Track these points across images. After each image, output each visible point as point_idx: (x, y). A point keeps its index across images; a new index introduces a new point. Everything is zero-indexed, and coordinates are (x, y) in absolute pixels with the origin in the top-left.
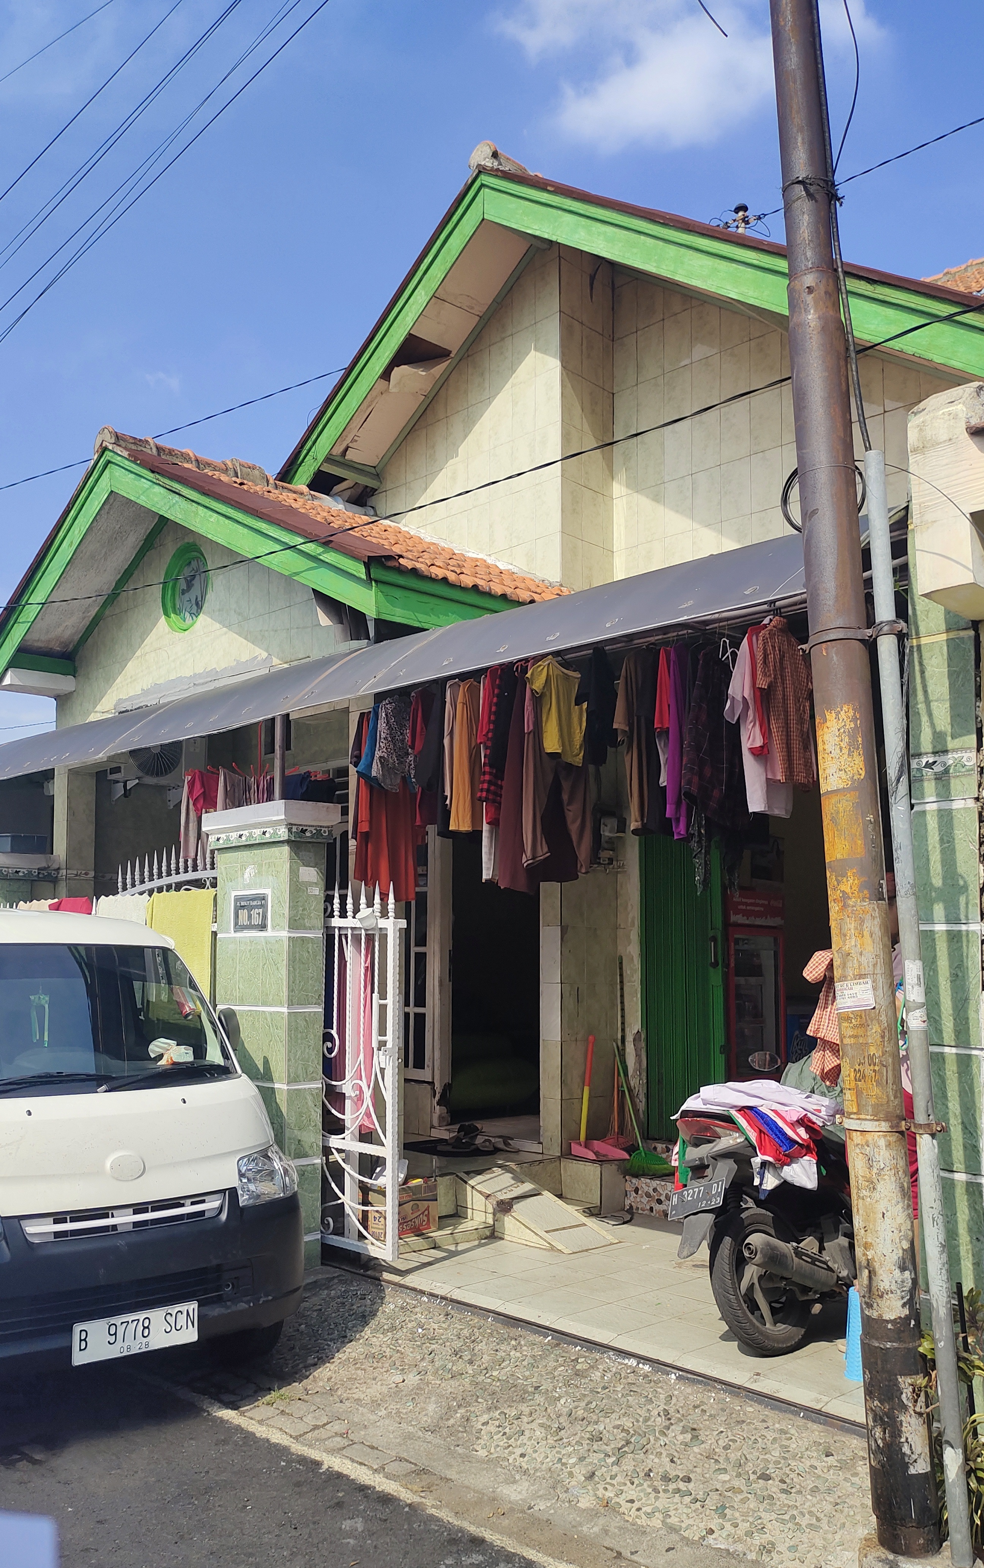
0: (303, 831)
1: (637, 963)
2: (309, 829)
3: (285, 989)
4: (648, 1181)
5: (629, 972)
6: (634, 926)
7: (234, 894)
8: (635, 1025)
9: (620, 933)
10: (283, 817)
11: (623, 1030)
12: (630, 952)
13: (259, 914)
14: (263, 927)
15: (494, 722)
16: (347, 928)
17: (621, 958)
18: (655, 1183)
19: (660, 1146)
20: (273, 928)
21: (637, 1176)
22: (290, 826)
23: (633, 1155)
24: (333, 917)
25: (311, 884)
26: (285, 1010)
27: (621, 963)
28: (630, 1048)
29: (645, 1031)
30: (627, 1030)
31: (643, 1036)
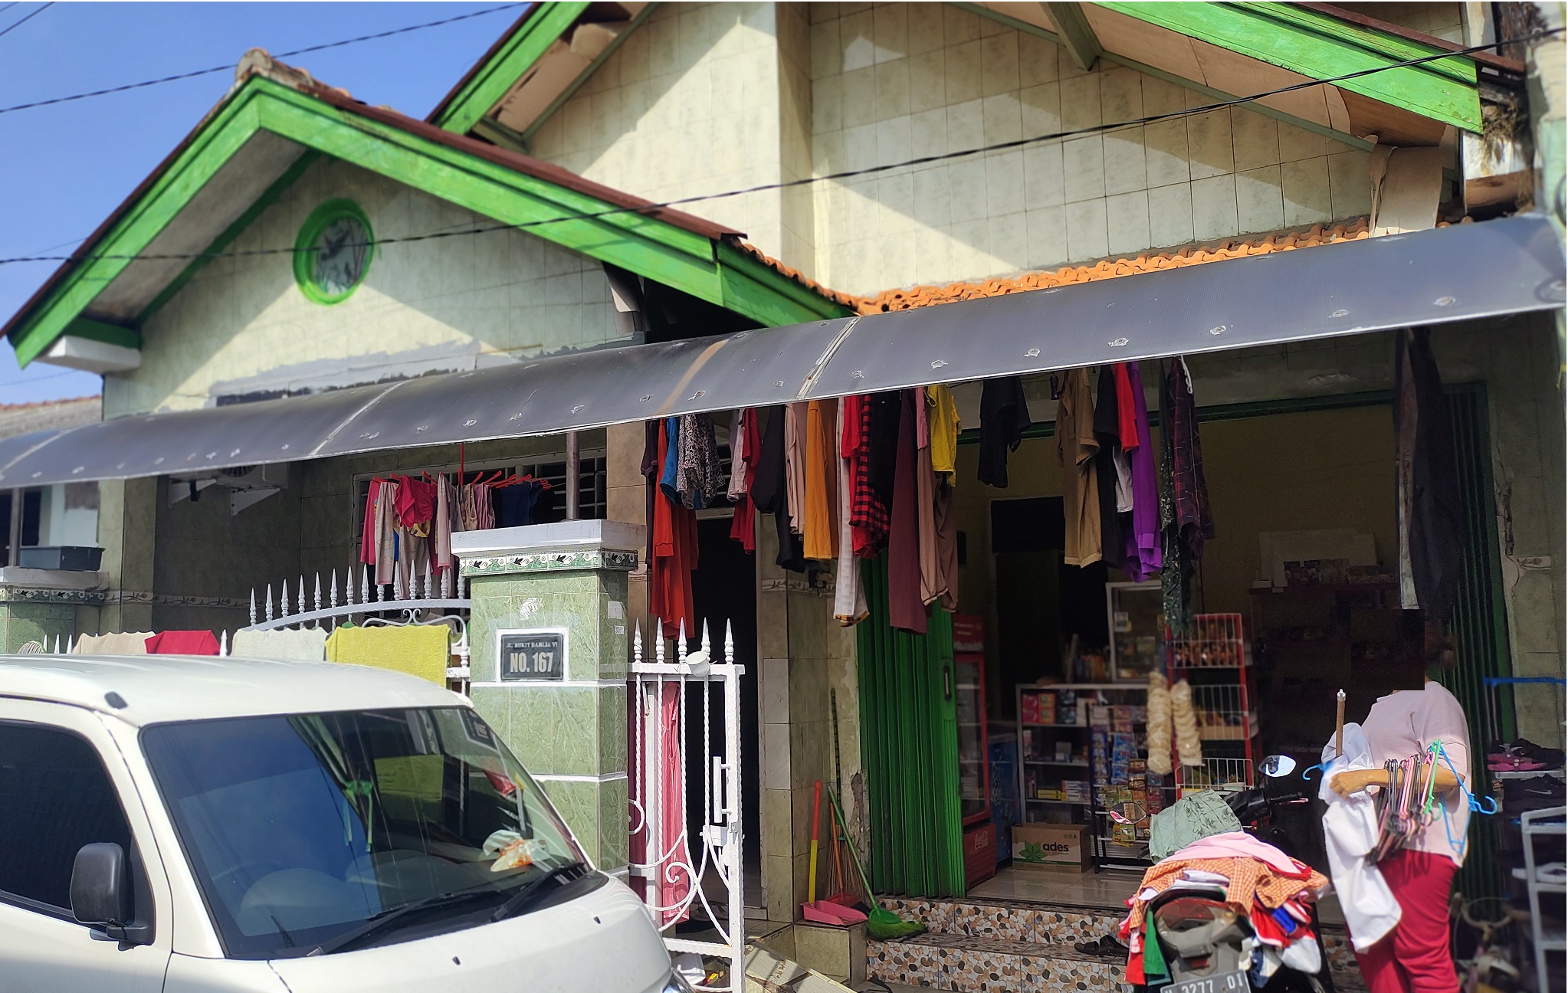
0: (614, 558)
1: (854, 697)
2: (619, 554)
3: (596, 754)
4: (899, 944)
5: (844, 707)
6: (848, 654)
7: (500, 633)
8: (853, 764)
9: (832, 663)
10: (599, 540)
11: (838, 772)
12: (845, 685)
13: (547, 659)
14: (556, 674)
15: (868, 434)
16: (657, 674)
17: (833, 691)
18: (906, 947)
19: (890, 902)
20: (574, 677)
21: (881, 940)
22: (603, 550)
23: (870, 914)
24: (634, 660)
25: (616, 622)
26: (596, 780)
27: (834, 698)
28: (847, 793)
29: (867, 771)
30: (843, 772)
31: (864, 778)
